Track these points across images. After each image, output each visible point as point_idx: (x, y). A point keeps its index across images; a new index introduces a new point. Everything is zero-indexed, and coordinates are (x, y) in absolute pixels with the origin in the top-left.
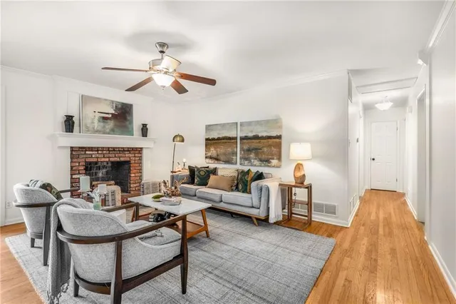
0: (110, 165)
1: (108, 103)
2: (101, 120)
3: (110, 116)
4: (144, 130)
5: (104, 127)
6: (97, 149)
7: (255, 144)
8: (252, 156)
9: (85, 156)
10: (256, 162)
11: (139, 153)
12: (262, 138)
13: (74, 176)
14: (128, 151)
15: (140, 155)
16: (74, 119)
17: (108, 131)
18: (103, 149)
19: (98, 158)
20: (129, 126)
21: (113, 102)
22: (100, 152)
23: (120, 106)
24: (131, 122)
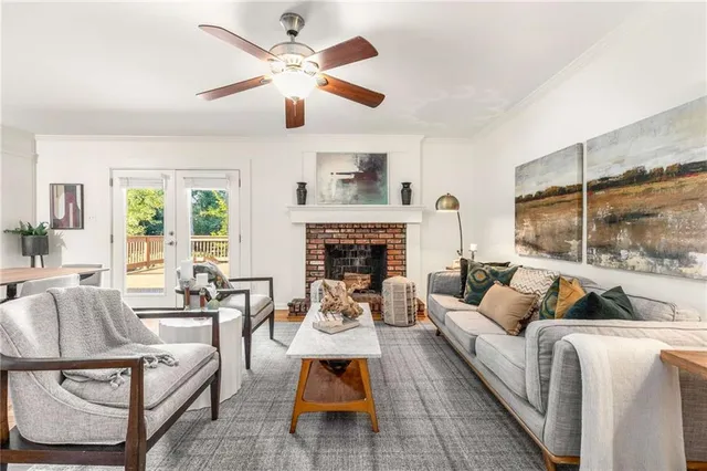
0: (369, 250)
1: (350, 157)
2: (340, 184)
3: (352, 176)
4: (406, 193)
5: (344, 194)
6: (338, 226)
7: (632, 199)
8: (623, 237)
9: (323, 236)
10: (636, 259)
11: (402, 233)
12: (659, 175)
13: (312, 263)
14: (382, 228)
15: (403, 236)
16: (306, 187)
17: (349, 198)
18: (345, 226)
19: (340, 239)
20: (381, 189)
21: (356, 155)
22: (342, 231)
23: (367, 160)
24: (384, 183)
